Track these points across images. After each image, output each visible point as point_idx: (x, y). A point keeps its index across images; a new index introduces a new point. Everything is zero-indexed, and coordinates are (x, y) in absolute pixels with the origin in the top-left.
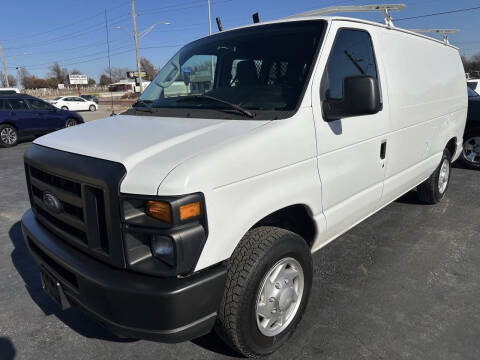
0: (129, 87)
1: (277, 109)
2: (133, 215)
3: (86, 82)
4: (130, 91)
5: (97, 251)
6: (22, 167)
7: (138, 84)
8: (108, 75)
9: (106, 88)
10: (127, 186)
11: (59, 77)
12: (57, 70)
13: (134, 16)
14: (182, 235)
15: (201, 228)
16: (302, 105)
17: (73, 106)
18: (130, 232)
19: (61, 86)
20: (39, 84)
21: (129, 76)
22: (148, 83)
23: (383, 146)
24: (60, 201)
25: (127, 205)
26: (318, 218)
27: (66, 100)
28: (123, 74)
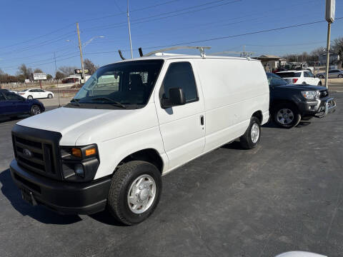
0: (77, 80)
1: (138, 104)
2: (65, 155)
3: (45, 78)
4: (77, 83)
5: (50, 174)
6: (11, 138)
7: (82, 78)
8: (61, 72)
9: (60, 81)
10: (62, 142)
11: (26, 74)
12: (24, 69)
13: (79, 33)
14: (87, 163)
15: (96, 160)
16: (149, 102)
17: (36, 95)
18: (65, 163)
19: (27, 81)
20: (10, 80)
21: (76, 73)
22: (90, 76)
23: (202, 119)
24: (31, 152)
25: (62, 151)
26: (163, 156)
27: (31, 91)
28: (73, 71)
